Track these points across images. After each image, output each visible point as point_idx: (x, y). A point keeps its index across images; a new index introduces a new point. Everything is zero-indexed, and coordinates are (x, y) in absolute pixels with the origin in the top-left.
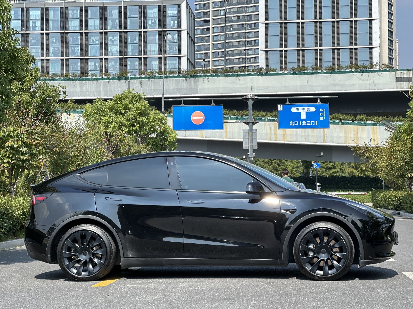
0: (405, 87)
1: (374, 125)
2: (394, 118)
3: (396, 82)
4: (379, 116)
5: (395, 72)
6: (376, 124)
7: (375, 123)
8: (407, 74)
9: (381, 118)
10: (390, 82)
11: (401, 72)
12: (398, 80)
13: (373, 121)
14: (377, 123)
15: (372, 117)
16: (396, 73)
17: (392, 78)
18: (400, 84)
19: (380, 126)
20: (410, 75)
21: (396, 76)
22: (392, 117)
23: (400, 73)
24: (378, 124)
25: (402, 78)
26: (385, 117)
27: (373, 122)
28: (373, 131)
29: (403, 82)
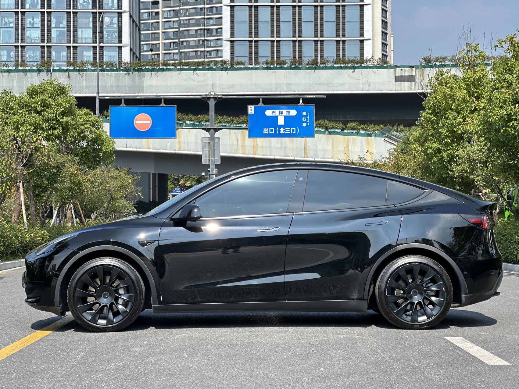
0: (406, 89)
1: (368, 135)
2: (393, 126)
3: (395, 82)
4: (375, 125)
5: (394, 69)
6: (370, 134)
7: (370, 133)
8: (408, 71)
9: (378, 127)
10: (387, 81)
11: (402, 70)
12: (398, 79)
13: (367, 130)
14: (372, 133)
15: (366, 125)
16: (395, 71)
17: (390, 77)
18: (401, 85)
19: (375, 136)
20: (412, 73)
21: (395, 74)
22: (390, 125)
23: (400, 71)
24: (373, 135)
25: (403, 77)
26: (381, 126)
27: (367, 132)
28: (368, 142)
29: (404, 81)
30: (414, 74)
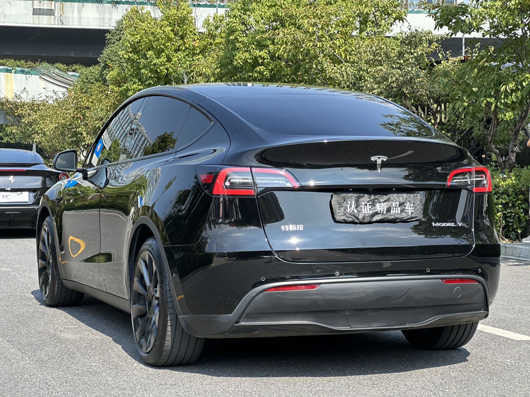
0: (45, 23)
1: (8, 71)
2: (35, 63)
3: (33, 14)
4: (15, 60)
5: (32, 1)
6: (10, 70)
7: (9, 68)
8: (47, 4)
9: (18, 63)
10: (25, 14)
11: (40, 2)
12: (37, 12)
13: (7, 65)
14: (12, 69)
15: (5, 60)
16: (33, 3)
17: (28, 9)
18: (39, 18)
19: (16, 72)
20: (51, 7)
21: (33, 6)
22: (32, 61)
23: (38, 3)
24: (13, 71)
25: (42, 10)
26: (22, 62)
27: (6, 67)
28: (7, 78)
29: (43, 15)
30: (53, 8)
